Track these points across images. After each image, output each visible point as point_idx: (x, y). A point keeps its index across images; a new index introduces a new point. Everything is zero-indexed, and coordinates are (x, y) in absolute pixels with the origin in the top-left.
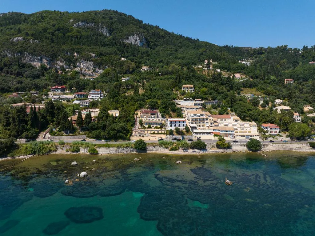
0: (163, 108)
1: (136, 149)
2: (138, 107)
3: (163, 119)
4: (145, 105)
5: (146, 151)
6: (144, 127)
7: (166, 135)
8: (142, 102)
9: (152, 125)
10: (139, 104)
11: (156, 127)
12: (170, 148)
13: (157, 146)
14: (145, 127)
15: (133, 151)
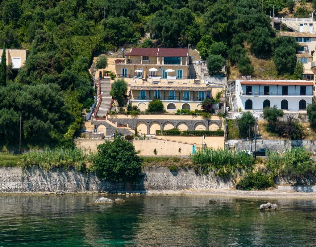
0: (217, 37)
1: (100, 176)
2: (106, 40)
3: (212, 80)
4: (138, 34)
5: (141, 189)
6: (134, 111)
7: (227, 139)
8: (122, 18)
9: (166, 104)
10: (113, 26)
11: (185, 111)
12: (238, 180)
13: (186, 168)
14: (135, 108)
15: (88, 184)
